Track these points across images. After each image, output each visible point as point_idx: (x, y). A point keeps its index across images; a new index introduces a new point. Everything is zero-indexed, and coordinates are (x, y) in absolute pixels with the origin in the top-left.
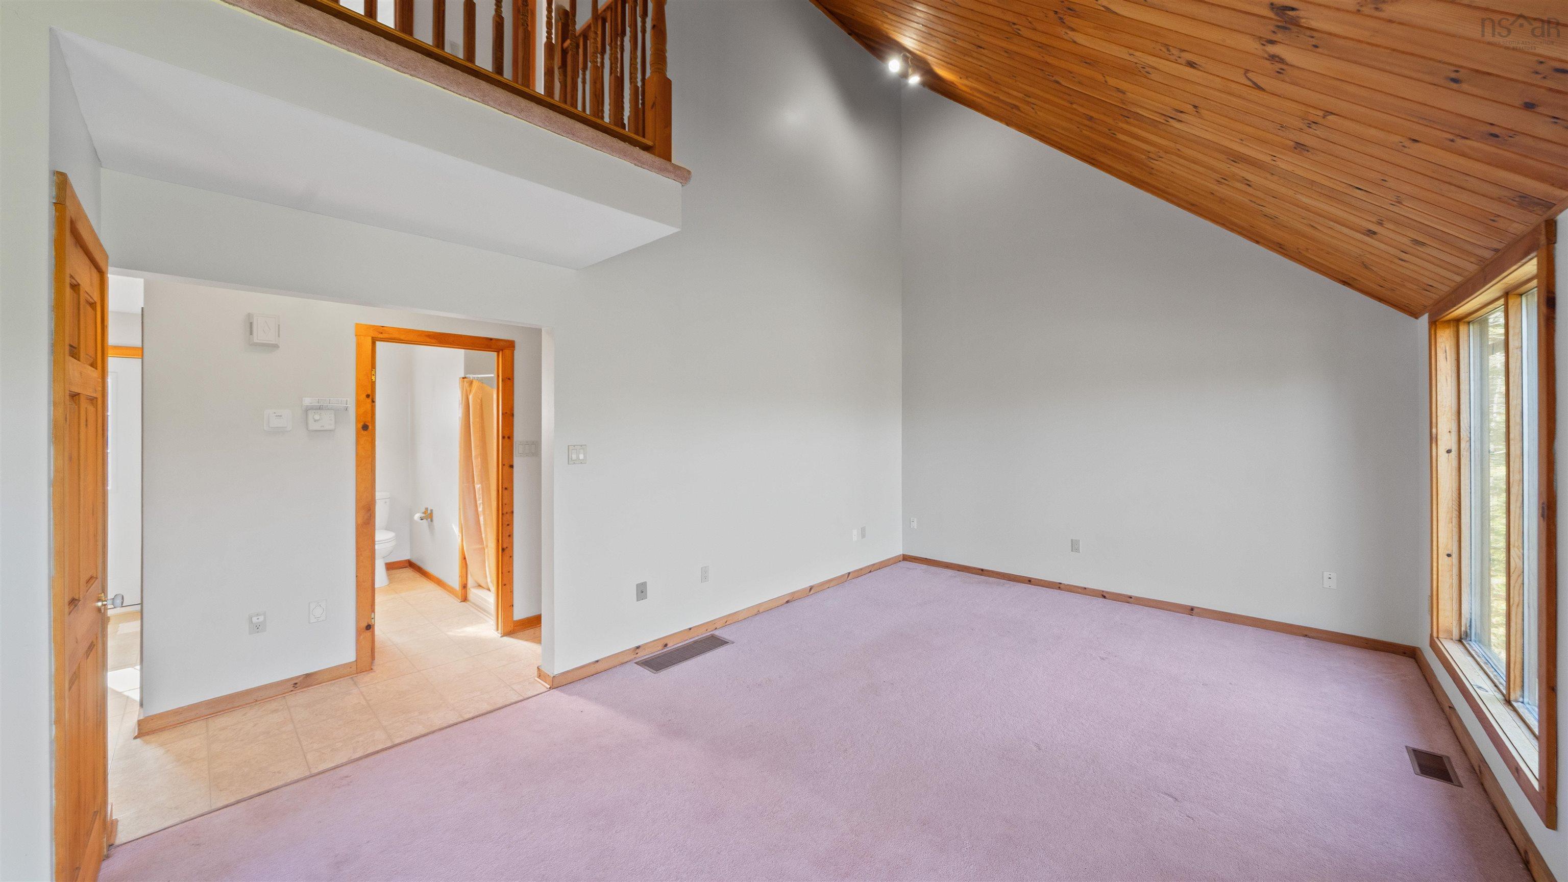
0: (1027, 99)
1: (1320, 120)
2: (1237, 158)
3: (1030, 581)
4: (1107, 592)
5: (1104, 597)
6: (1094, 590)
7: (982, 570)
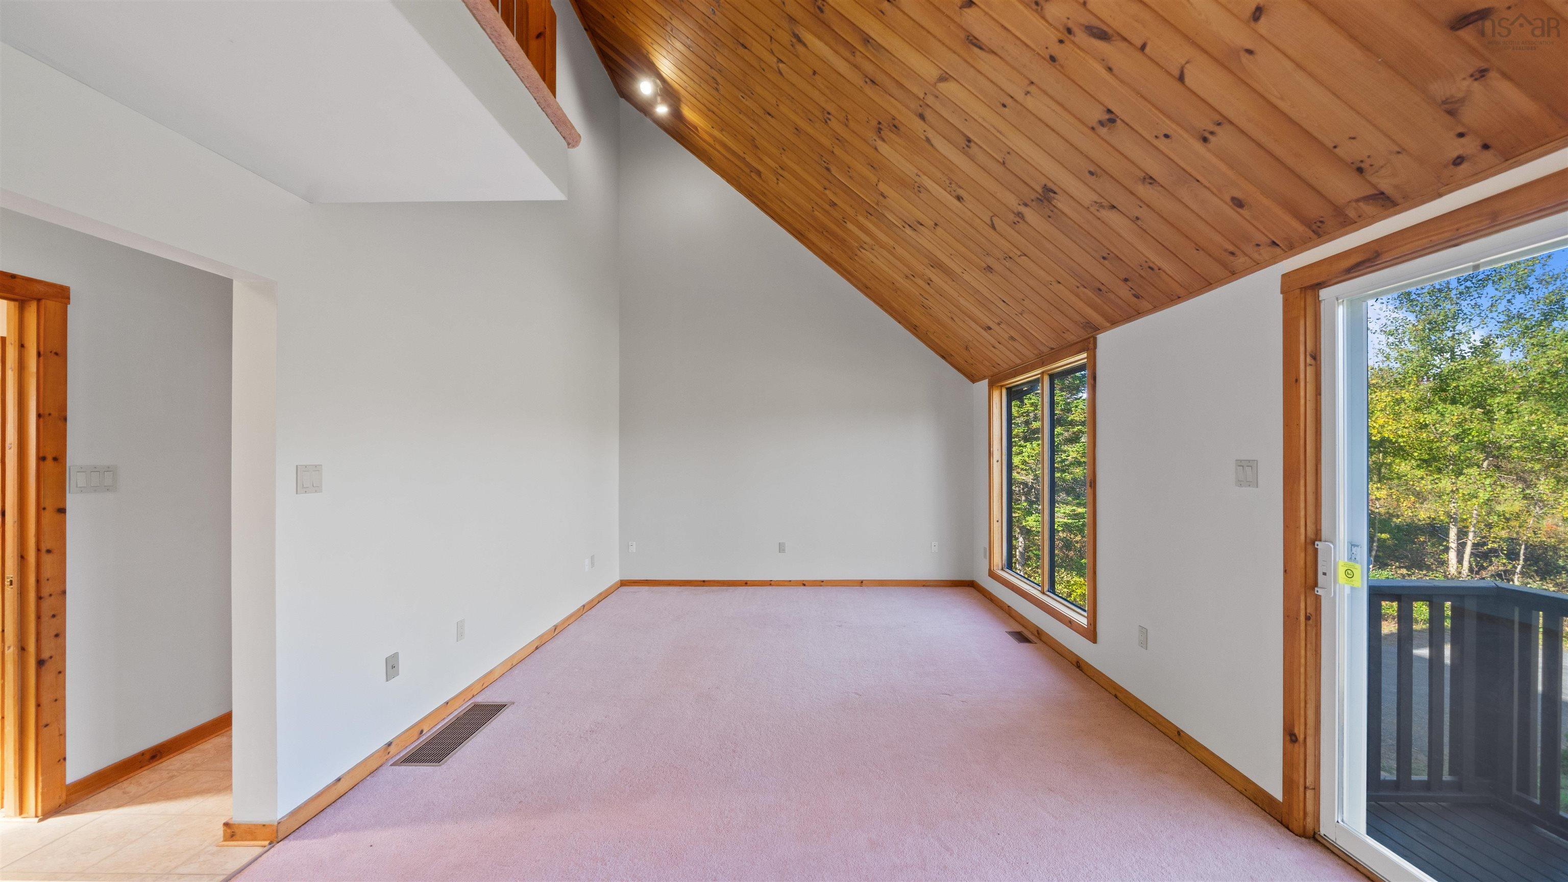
0: (780, 171)
1: (1016, 258)
2: (936, 264)
3: (746, 583)
4: (806, 581)
5: (804, 585)
6: (797, 581)
7: (704, 581)
